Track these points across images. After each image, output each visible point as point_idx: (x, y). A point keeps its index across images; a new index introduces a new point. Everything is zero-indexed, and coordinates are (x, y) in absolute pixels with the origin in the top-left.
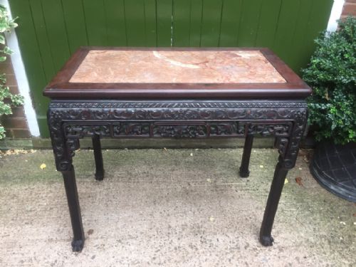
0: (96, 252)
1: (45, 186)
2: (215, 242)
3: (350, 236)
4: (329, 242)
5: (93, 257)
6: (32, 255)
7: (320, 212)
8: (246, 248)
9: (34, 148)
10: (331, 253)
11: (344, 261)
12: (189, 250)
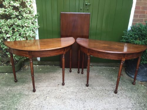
0: (61, 89)
1: (43, 74)
2: (96, 88)
3: (137, 88)
4: (131, 89)
5: (60, 90)
6: (42, 89)
7: (128, 82)
8: (105, 90)
9: (38, 65)
10: (131, 92)
11: (135, 93)
12: (89, 90)
